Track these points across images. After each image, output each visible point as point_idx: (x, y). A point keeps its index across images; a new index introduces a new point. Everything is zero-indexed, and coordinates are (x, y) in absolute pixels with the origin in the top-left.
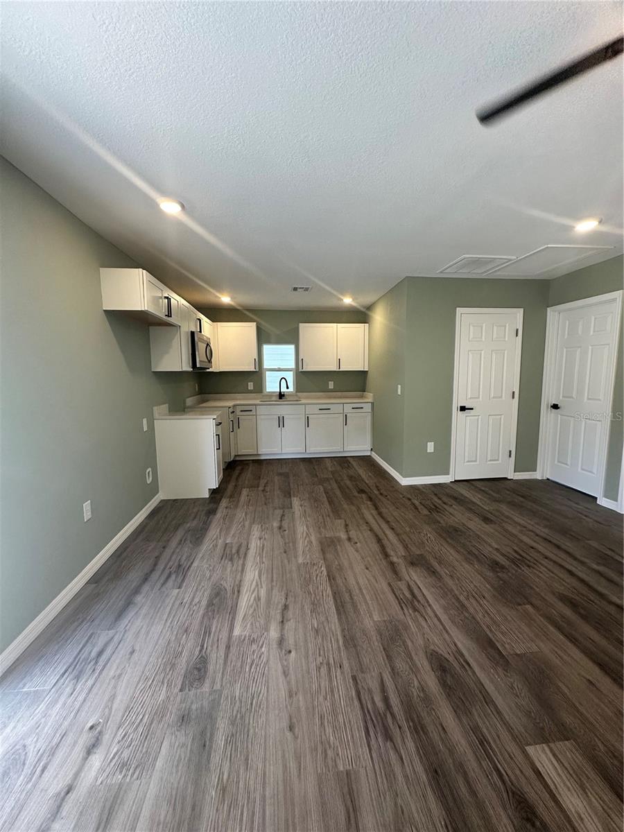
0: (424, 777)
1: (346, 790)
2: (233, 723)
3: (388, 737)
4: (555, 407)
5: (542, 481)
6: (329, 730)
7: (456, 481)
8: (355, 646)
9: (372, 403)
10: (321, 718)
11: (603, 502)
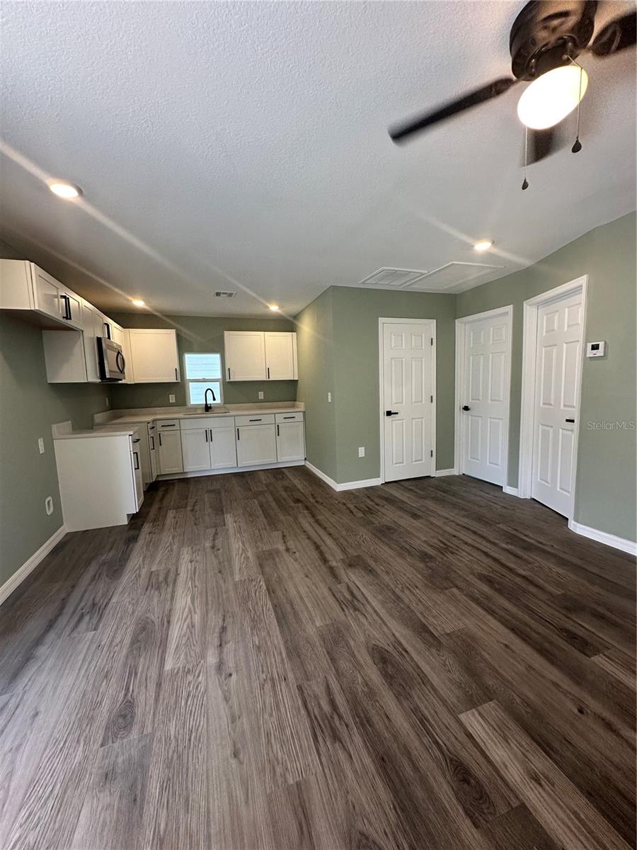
0: (372, 768)
1: (297, 802)
2: (169, 765)
3: (336, 737)
4: (466, 408)
5: (459, 477)
6: (276, 746)
7: (386, 483)
8: (299, 656)
9: (304, 412)
10: (268, 735)
11: (508, 490)
